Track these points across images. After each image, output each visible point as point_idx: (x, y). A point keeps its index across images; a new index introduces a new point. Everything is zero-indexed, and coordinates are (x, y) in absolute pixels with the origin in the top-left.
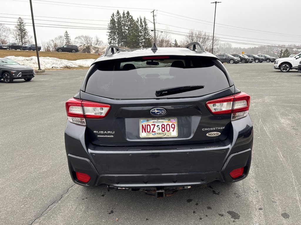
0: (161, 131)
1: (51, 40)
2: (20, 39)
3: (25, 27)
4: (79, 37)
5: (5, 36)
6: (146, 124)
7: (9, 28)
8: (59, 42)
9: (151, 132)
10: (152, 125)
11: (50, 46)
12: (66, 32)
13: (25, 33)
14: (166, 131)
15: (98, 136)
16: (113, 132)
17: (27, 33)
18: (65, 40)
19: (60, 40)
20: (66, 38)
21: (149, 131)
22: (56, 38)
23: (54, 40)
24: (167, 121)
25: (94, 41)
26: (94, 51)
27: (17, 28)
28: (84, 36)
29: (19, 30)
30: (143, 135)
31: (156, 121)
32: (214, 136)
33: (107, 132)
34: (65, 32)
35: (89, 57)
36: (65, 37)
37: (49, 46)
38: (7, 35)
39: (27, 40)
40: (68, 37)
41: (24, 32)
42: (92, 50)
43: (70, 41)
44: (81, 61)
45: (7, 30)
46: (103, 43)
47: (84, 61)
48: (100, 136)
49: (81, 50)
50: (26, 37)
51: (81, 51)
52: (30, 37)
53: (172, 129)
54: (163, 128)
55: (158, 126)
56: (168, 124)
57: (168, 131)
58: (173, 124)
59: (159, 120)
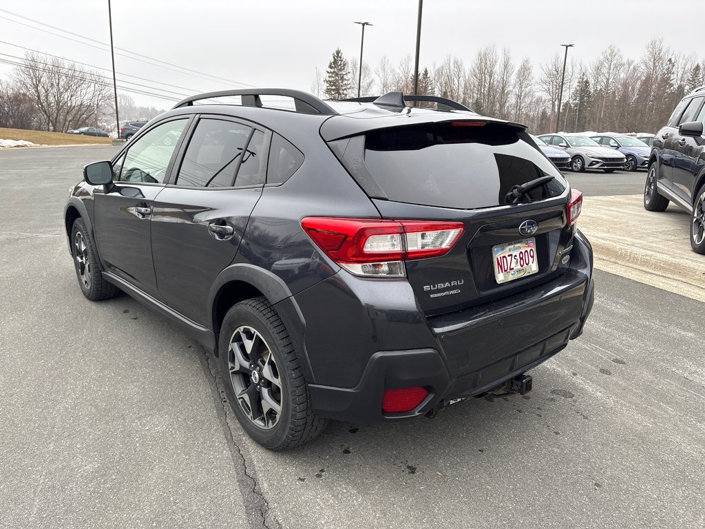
0: (519, 267)
6: (501, 256)
9: (509, 270)
10: (509, 256)
14: (525, 265)
15: (432, 296)
16: (461, 282)
21: (506, 269)
24: (524, 245)
30: (500, 278)
31: (512, 246)
33: (450, 284)
48: (436, 295)
53: (531, 259)
54: (521, 259)
55: (516, 256)
56: (526, 251)
57: (527, 264)
58: (531, 250)
59: (517, 245)
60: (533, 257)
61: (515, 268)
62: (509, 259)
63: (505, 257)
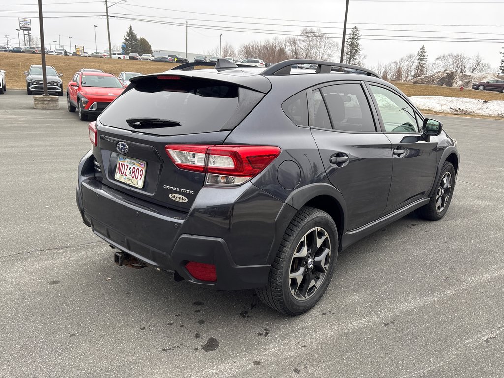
0: (131, 176)
1: (393, 61)
2: (347, 60)
3: (358, 42)
4: (444, 56)
5: (329, 55)
6: (122, 163)
7: (337, 43)
8: (406, 64)
9: (124, 174)
11: (389, 71)
12: (423, 47)
13: (356, 51)
17: (359, 50)
18: (416, 61)
19: (407, 62)
20: (419, 59)
21: (122, 173)
22: (402, 59)
23: (398, 62)
24: (139, 164)
25: (470, 64)
26: (460, 83)
27: (348, 43)
28: (455, 54)
29: (350, 45)
30: (118, 176)
31: (130, 161)
32: (178, 200)
34: (421, 47)
35: (438, 93)
36: (418, 57)
37: (387, 71)
38: (332, 54)
39: (357, 61)
40: (424, 56)
41: (356, 48)
42: (458, 80)
43: (425, 63)
44: (418, 99)
45: (334, 45)
46: (489, 68)
47: (425, 98)
49: (437, 79)
50: (357, 56)
51: (436, 81)
52: (362, 57)
53: (140, 177)
54: (134, 172)
55: (130, 168)
56: (138, 169)
57: (136, 179)
58: (142, 170)
59: (133, 161)
60: (141, 175)
61: (128, 176)
62: (126, 167)
63: (123, 165)
